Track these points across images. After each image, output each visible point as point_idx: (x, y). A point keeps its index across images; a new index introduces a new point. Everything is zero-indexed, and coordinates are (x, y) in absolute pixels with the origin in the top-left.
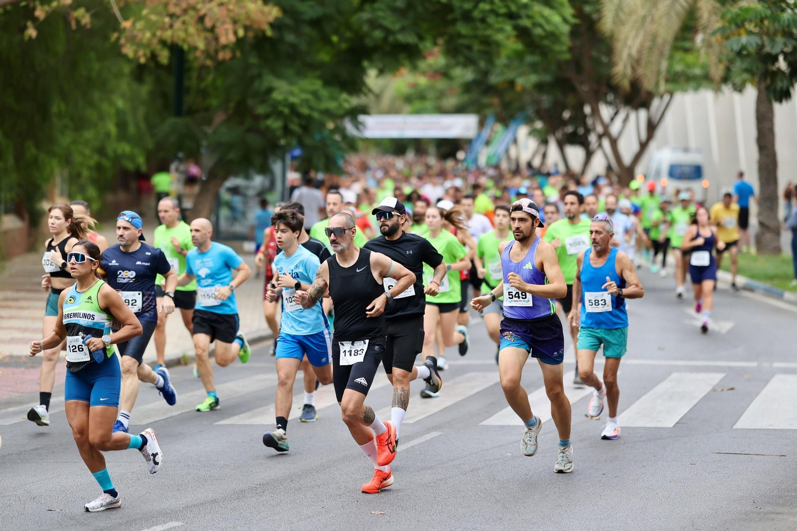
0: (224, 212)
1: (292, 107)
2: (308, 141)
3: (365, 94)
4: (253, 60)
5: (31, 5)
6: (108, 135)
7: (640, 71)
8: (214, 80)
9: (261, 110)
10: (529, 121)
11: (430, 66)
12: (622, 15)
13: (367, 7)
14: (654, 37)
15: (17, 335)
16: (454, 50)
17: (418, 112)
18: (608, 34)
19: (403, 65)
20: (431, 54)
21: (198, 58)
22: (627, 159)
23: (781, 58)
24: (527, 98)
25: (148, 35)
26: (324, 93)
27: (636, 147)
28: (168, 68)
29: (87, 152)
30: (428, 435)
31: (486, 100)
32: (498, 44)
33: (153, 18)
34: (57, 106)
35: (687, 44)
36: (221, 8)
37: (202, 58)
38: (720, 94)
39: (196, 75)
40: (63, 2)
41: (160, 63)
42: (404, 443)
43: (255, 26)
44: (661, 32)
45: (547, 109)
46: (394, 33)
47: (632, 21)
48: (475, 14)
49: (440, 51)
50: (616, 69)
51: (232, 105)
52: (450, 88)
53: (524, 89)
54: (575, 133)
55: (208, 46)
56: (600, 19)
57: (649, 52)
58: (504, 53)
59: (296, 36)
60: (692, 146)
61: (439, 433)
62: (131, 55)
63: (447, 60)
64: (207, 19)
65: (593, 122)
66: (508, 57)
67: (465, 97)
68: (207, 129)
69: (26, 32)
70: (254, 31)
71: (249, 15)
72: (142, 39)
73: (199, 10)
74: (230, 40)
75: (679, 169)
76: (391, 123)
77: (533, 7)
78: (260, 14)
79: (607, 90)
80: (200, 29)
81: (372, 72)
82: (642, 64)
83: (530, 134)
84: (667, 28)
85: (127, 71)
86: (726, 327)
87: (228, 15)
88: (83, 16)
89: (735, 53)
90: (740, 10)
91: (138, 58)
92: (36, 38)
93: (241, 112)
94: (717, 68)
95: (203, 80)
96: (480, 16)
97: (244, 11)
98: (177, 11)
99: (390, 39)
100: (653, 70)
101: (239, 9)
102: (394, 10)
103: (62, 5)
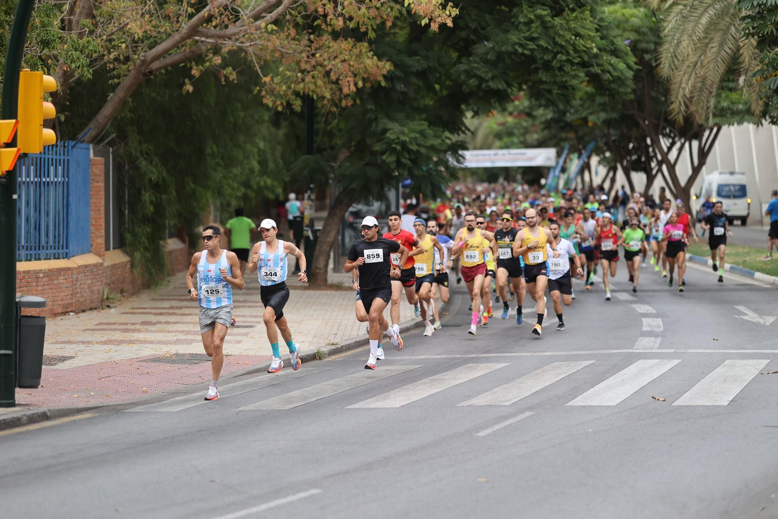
0: (348, 233)
1: (403, 144)
2: (416, 172)
3: (464, 132)
4: (370, 106)
5: (188, 65)
6: (252, 171)
7: (693, 108)
8: (338, 124)
9: (377, 147)
10: (598, 151)
11: (516, 107)
12: (676, 62)
13: (464, 60)
14: (704, 79)
15: (182, 337)
16: (537, 94)
17: (507, 147)
18: (665, 78)
19: (495, 108)
20: (517, 98)
21: (325, 106)
22: (683, 182)
24: (598, 132)
25: (284, 87)
26: (430, 132)
27: (690, 172)
28: (300, 115)
29: (236, 185)
30: (523, 415)
31: (563, 135)
32: (573, 88)
33: (288, 72)
34: (211, 148)
35: (731, 85)
36: (344, 63)
37: (329, 106)
38: (760, 126)
39: (324, 120)
40: (214, 62)
41: (295, 111)
42: (503, 421)
43: (372, 78)
44: (709, 75)
45: (614, 141)
46: (487, 81)
47: (685, 67)
48: (554, 63)
49: (525, 95)
50: (672, 107)
51: (353, 143)
52: (533, 126)
53: (595, 124)
54: (638, 160)
55: (333, 95)
56: (658, 65)
57: (700, 91)
58: (579, 95)
59: (405, 86)
60: (737, 170)
61: (532, 413)
62: (270, 105)
63: (531, 102)
64: (332, 74)
65: (654, 151)
66: (581, 99)
67: (546, 132)
68: (333, 164)
69: (184, 87)
70: (371, 82)
71: (367, 69)
72: (279, 92)
73: (326, 66)
74: (351, 90)
75: (727, 189)
76: (485, 155)
77: (602, 56)
78: (376, 68)
79: (665, 124)
80: (327, 82)
81: (469, 114)
82: (693, 102)
83: (600, 163)
84: (714, 72)
85: (266, 118)
86: (770, 320)
87: (349, 70)
88: (231, 73)
89: (772, 91)
90: (776, 55)
91: (276, 107)
92: (192, 93)
93: (361, 150)
94: (757, 104)
95: (329, 124)
96: (558, 65)
97: (362, 66)
98: (308, 67)
99: (484, 86)
100: (703, 106)
101: (358, 64)
102: (486, 62)
103: (213, 65)
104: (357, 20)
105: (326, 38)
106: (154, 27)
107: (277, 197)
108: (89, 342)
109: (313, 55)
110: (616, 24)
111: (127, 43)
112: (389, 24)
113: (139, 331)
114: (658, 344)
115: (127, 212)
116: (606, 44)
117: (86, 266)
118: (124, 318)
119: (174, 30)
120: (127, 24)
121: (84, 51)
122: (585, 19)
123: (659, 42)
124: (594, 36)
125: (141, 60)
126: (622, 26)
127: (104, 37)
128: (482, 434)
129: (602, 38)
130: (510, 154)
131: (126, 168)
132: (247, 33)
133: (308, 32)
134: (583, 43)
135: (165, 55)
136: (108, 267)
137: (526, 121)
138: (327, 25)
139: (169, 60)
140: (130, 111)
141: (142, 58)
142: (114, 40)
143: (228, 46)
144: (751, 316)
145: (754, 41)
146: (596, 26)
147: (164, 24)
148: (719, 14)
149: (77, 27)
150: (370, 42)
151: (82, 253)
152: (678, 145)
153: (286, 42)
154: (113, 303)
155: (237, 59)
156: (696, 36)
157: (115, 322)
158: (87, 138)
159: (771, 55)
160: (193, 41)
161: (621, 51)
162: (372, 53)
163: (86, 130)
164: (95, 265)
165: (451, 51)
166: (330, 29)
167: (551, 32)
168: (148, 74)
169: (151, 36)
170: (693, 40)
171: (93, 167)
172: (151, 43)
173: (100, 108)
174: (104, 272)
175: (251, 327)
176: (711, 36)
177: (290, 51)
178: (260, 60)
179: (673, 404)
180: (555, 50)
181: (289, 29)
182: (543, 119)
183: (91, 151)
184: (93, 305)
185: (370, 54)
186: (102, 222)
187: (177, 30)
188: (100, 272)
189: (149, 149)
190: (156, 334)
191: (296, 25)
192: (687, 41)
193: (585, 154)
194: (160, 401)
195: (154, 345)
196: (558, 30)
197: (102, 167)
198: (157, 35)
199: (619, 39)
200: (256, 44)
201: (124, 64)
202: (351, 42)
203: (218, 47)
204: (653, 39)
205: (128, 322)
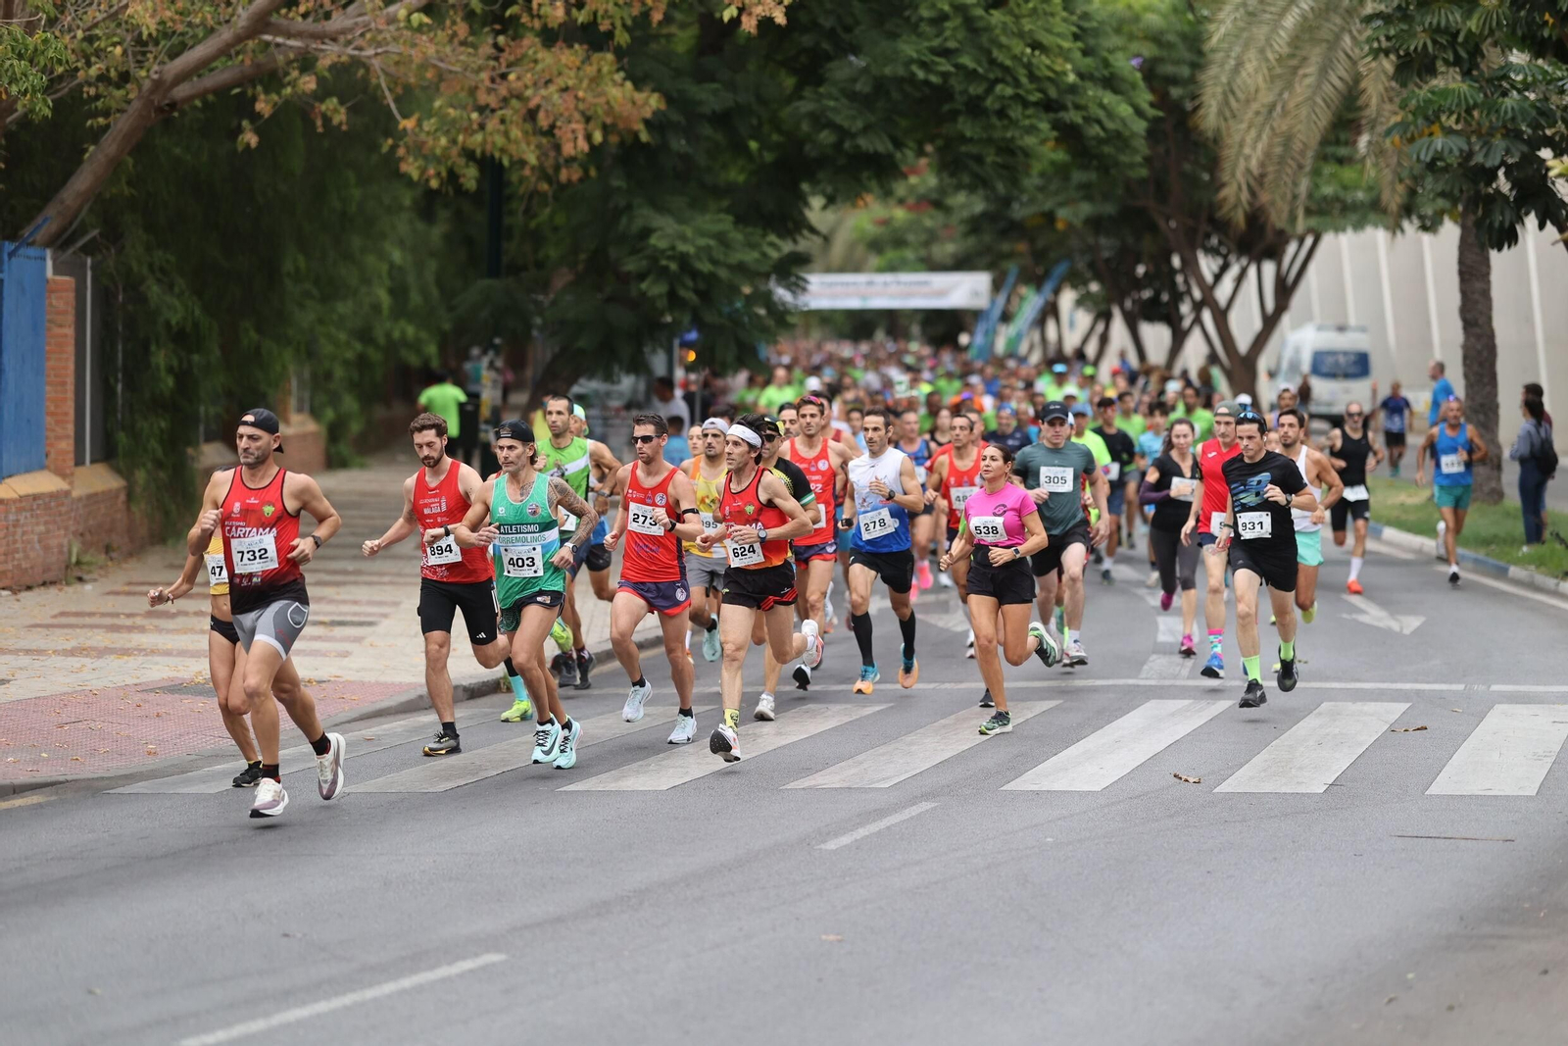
1: (684, 260)
2: (710, 317)
3: (805, 235)
4: (617, 182)
5: (250, 92)
6: (376, 308)
7: (1264, 197)
8: (551, 217)
9: (631, 265)
10: (1075, 279)
11: (912, 189)
12: (1234, 104)
13: (807, 92)
14: (1288, 140)
16: (954, 164)
17: (892, 268)
18: (1210, 134)
19: (869, 191)
20: (915, 171)
21: (526, 180)
22: (1243, 344)
23: (1501, 173)
24: (1074, 242)
25: (443, 141)
26: (737, 236)
27: (1257, 325)
28: (476, 198)
29: (343, 336)
30: (914, 808)
31: (1006, 247)
32: (1027, 153)
33: (451, 111)
34: (292, 261)
35: (1343, 151)
36: (565, 95)
37: (533, 179)
38: (1399, 233)
39: (522, 208)
40: (302, 86)
41: (464, 188)
42: (874, 821)
43: (621, 125)
44: (1299, 131)
45: (1107, 261)
46: (853, 136)
47: (1250, 114)
48: (989, 102)
49: (929, 165)
50: (1224, 192)
51: (583, 256)
52: (946, 226)
53: (1070, 226)
54: (1155, 300)
55: (543, 158)
56: (1196, 109)
57: (1279, 163)
58: (1037, 167)
59: (688, 141)
60: (1352, 321)
61: (933, 805)
62: (415, 175)
63: (941, 180)
64: (541, 115)
65: (1186, 282)
66: (1042, 175)
67: (972, 241)
68: (541, 297)
69: (240, 137)
70: (619, 134)
71: (611, 108)
72: (433, 149)
73: (528, 99)
74: (579, 149)
75: (1330, 360)
76: (847, 284)
77: (1085, 90)
78: (630, 105)
79: (1209, 229)
80: (531, 131)
81: (817, 201)
82: (1266, 185)
83: (1080, 303)
84: (1309, 123)
85: (407, 202)
86: (1411, 623)
87: (576, 108)
88: (335, 111)
89: (1424, 165)
90: (1433, 93)
91: (427, 181)
92: (257, 148)
93: (598, 269)
94: (1394, 190)
95: (535, 216)
96: (997, 106)
97: (602, 100)
98: (492, 101)
99: (847, 145)
100: (1285, 193)
101: (595, 97)
102: (852, 96)
103: (300, 92)
104: (594, 7)
105: (530, 43)
106: (181, 14)
107: (426, 363)
108: (40, 652)
109: (504, 76)
110: (1114, 24)
111: (125, 45)
112: (657, 17)
113: (142, 629)
114: (1188, 670)
115: (119, 387)
116: (1094, 65)
117: (35, 497)
118: (111, 604)
119: (222, 20)
120: (126, 6)
121: (36, 61)
122: (1052, 15)
123: (1198, 63)
124: (1069, 50)
125: (153, 81)
126: (1126, 29)
127: (80, 34)
128: (832, 845)
129: (1086, 53)
130: (899, 283)
131: (121, 298)
132: (370, 30)
133: (493, 30)
134: (1048, 62)
135: (201, 72)
136: (80, 499)
137: (932, 217)
138: (532, 16)
139: (210, 81)
140: (129, 183)
141: (156, 77)
142: (99, 38)
143: (330, 55)
144: (1373, 614)
145: (1388, 65)
146: (1074, 29)
147: (201, 8)
148: (1320, 9)
149: (23, 10)
150: (619, 53)
151: (28, 470)
152: (1234, 270)
153: (448, 49)
154: (89, 572)
155: (347, 80)
156: (1274, 52)
157: (93, 610)
158: (40, 236)
159: (1423, 93)
160: (259, 44)
161: (1123, 80)
162: (622, 74)
163: (39, 220)
164: (53, 496)
165: (783, 73)
166: (537, 24)
167: (984, 40)
168: (167, 108)
169: (174, 32)
170: (1267, 60)
171: (53, 296)
172: (172, 46)
173: (67, 175)
174: (72, 510)
175: (370, 624)
176: (1304, 53)
177: (457, 68)
178: (396, 83)
179: (1216, 791)
180: (992, 76)
181: (454, 23)
182: (965, 214)
183: (49, 264)
184: (48, 577)
185: (619, 77)
186: (70, 407)
187: (227, 22)
188: (63, 509)
189: (168, 261)
190: (176, 637)
191: (470, 15)
192: (1255, 63)
193: (1048, 287)
194: (183, 773)
195: (171, 658)
196: (997, 36)
197: (71, 296)
198: (187, 29)
199: (1120, 55)
200: (386, 52)
201: (118, 87)
202: (580, 52)
203: (309, 56)
204: (1188, 56)
205: (120, 611)
